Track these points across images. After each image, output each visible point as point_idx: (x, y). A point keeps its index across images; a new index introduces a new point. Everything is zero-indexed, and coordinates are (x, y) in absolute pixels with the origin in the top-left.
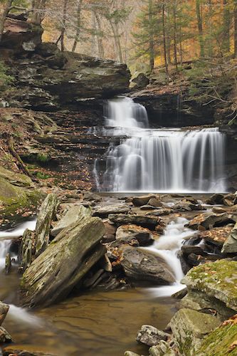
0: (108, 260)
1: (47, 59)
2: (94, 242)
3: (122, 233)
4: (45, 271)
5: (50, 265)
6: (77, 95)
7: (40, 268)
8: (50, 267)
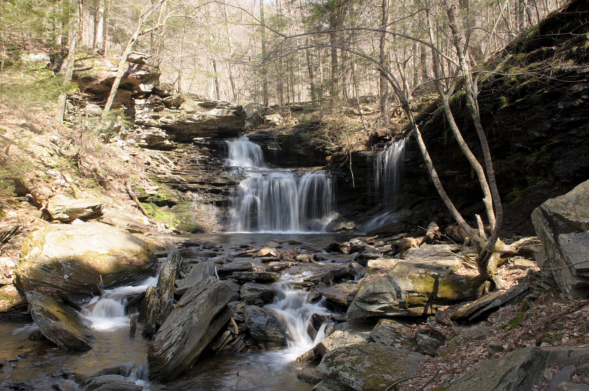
0: (235, 323)
1: (164, 99)
2: (221, 307)
3: (247, 291)
4: (174, 340)
5: (178, 334)
6: (193, 134)
7: (168, 338)
8: (179, 336)
